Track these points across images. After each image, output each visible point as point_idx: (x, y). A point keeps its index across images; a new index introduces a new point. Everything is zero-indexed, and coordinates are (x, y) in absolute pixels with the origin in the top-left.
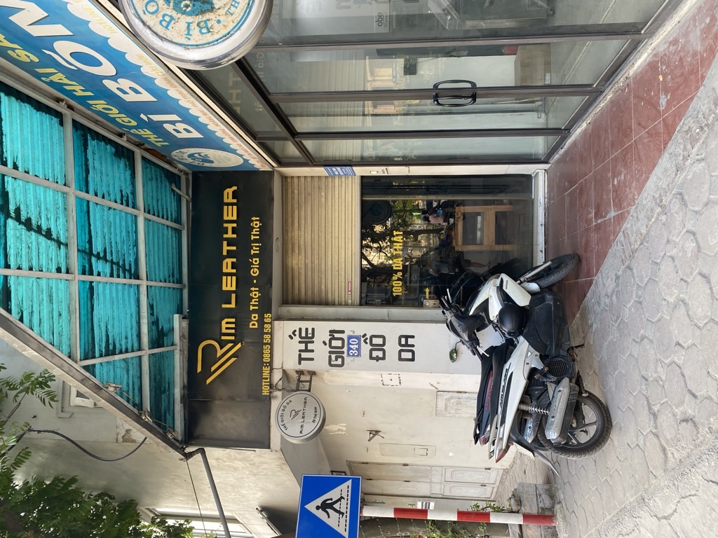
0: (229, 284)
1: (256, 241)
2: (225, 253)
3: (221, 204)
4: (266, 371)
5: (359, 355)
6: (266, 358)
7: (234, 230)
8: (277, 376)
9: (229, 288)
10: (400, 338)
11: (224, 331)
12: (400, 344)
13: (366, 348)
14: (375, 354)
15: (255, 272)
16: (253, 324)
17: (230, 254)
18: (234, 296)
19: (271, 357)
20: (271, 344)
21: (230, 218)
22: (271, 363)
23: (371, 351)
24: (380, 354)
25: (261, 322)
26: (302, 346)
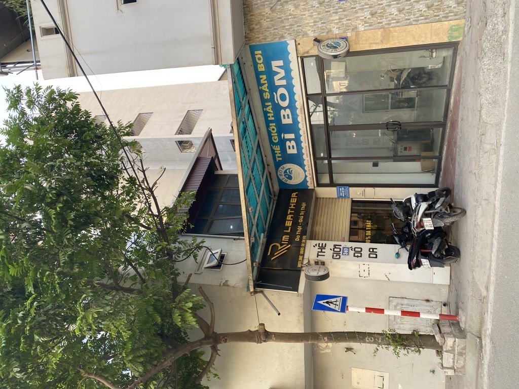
0: (289, 224)
1: (303, 210)
2: (289, 213)
3: (290, 197)
4: (301, 258)
5: (348, 254)
6: (302, 252)
7: (294, 206)
8: (305, 262)
9: (288, 225)
10: (370, 249)
11: (283, 240)
12: (370, 251)
13: (352, 253)
14: (356, 255)
15: (301, 221)
16: (297, 239)
17: (291, 214)
18: (290, 228)
19: (304, 252)
20: (305, 247)
21: (293, 202)
22: (303, 255)
23: (354, 254)
24: (359, 255)
25: (301, 239)
26: (320, 250)
